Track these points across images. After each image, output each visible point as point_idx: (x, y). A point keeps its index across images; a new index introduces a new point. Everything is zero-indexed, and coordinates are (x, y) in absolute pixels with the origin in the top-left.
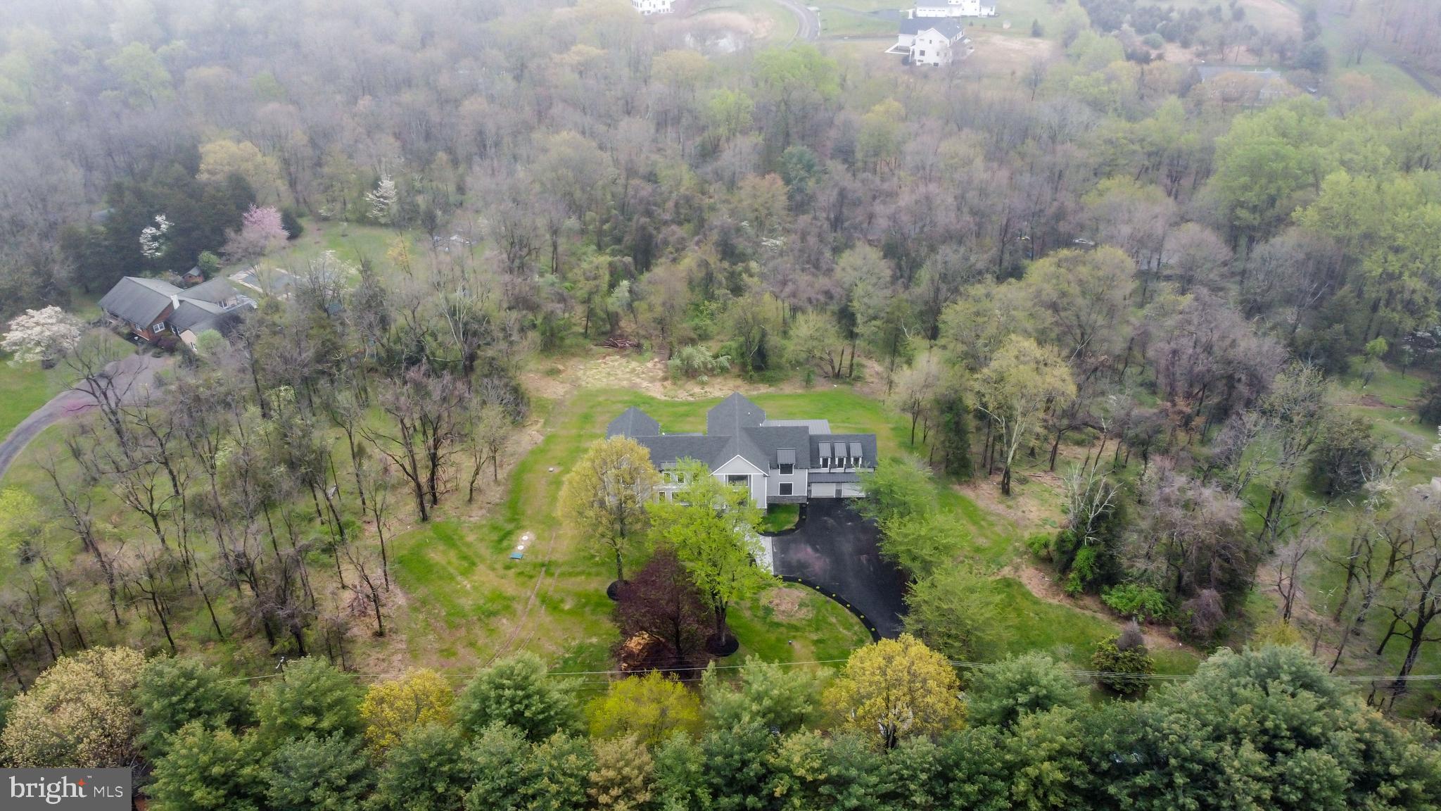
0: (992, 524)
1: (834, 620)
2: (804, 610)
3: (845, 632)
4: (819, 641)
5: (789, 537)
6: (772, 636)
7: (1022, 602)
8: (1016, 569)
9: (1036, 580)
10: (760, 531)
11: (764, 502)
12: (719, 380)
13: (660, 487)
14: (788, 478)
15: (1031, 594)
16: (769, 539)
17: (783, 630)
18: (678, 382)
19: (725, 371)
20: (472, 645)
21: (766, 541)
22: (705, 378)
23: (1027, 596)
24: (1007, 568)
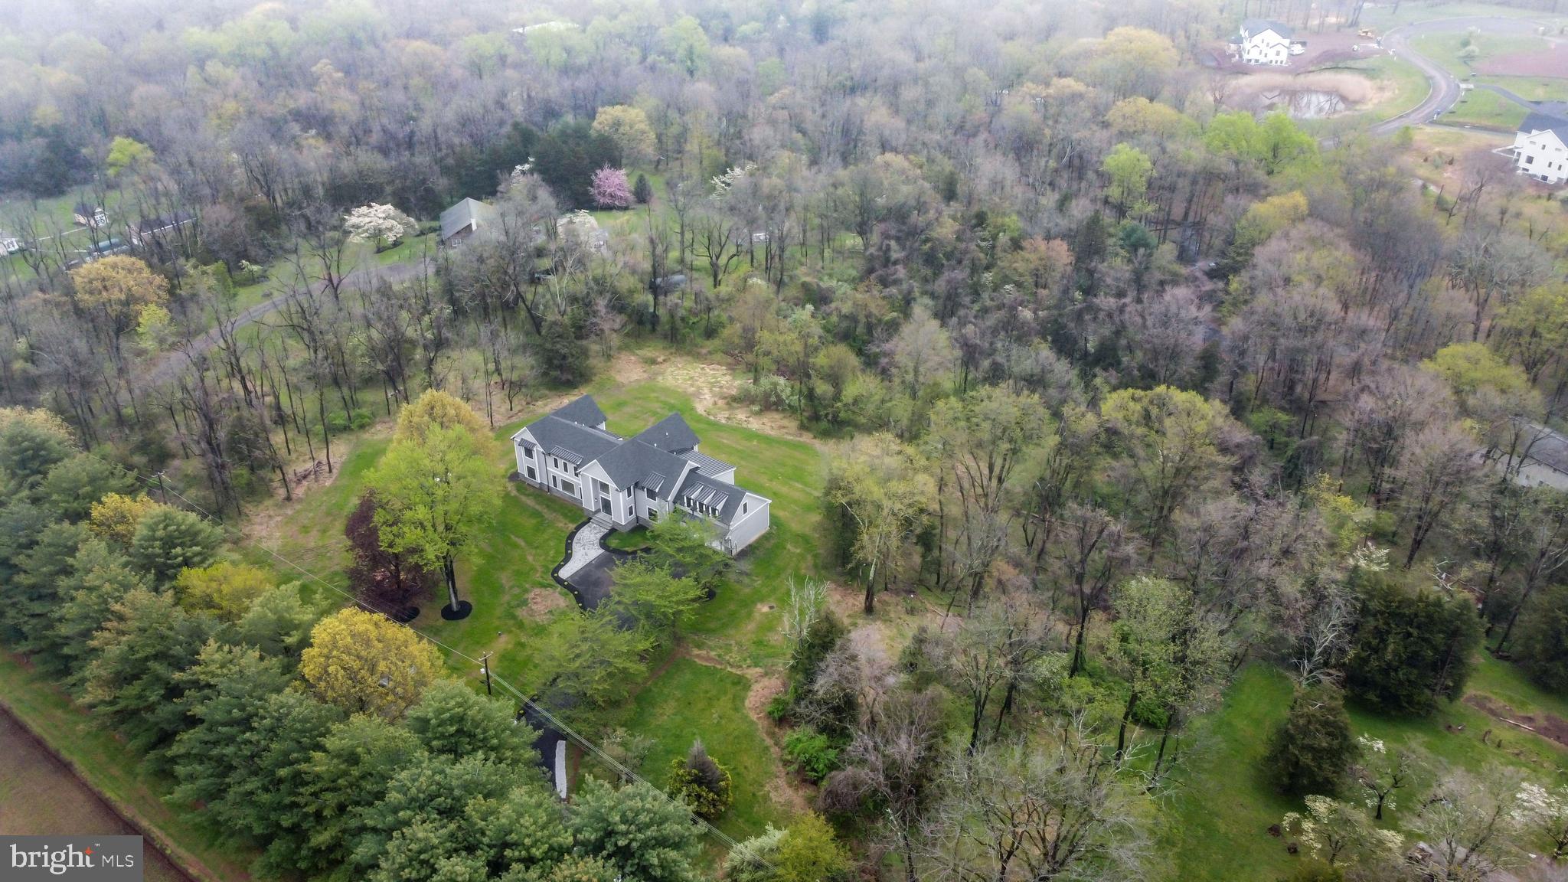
2: (547, 616)
6: (497, 623)
7: (724, 703)
8: (766, 674)
9: (766, 692)
10: (604, 542)
11: (621, 517)
12: (777, 416)
13: (552, 469)
14: (654, 504)
15: (743, 701)
16: (601, 551)
17: (512, 622)
18: (735, 405)
19: (792, 410)
20: (324, 531)
21: (596, 552)
22: (756, 408)
23: (737, 701)
24: (758, 670)
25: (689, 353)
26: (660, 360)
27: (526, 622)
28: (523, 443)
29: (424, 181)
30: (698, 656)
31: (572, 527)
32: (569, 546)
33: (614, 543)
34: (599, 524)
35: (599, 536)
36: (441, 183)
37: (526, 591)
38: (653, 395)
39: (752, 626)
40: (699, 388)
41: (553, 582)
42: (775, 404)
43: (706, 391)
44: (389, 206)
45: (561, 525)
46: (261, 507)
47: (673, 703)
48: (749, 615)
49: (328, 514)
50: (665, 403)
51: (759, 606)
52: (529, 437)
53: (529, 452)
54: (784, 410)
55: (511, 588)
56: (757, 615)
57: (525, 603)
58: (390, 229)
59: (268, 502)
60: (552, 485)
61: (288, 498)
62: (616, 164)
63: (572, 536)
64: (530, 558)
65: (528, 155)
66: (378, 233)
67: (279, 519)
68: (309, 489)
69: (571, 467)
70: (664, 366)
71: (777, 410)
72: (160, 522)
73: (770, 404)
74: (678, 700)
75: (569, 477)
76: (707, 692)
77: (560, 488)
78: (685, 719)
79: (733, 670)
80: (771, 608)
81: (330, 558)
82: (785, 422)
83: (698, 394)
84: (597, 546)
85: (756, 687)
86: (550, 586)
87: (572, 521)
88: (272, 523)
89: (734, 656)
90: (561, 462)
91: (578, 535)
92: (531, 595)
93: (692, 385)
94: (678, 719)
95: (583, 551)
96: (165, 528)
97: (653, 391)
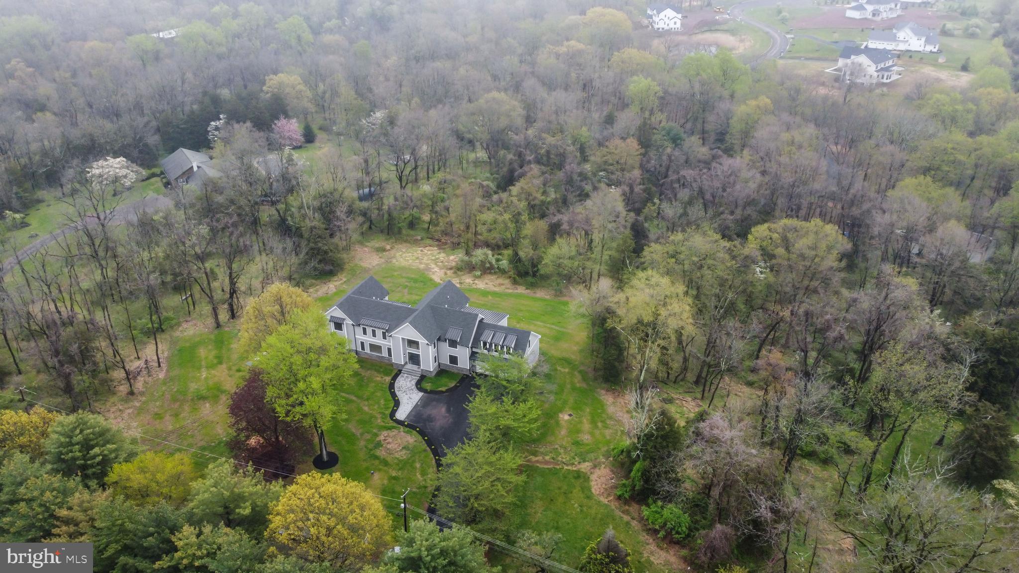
0: (606, 427)
1: (418, 465)
2: (404, 452)
3: (419, 476)
4: (395, 478)
5: (437, 396)
6: (365, 465)
7: (577, 493)
8: (595, 467)
9: (603, 479)
10: (419, 386)
11: (429, 364)
12: (493, 277)
13: (360, 337)
14: (454, 352)
15: (589, 489)
16: (421, 394)
17: (377, 462)
18: (459, 273)
19: (502, 272)
20: (176, 415)
21: (417, 396)
22: (478, 273)
23: (586, 489)
24: (587, 464)
25: (406, 241)
26: (388, 247)
27: (389, 459)
28: (333, 319)
29: (141, 139)
30: (537, 462)
31: (388, 379)
32: (394, 395)
33: (428, 386)
34: (409, 373)
35: (414, 382)
36: (153, 140)
37: (376, 435)
38: (396, 274)
39: (563, 432)
40: (427, 264)
41: (395, 424)
42: (489, 268)
43: (433, 266)
44: (122, 158)
45: (378, 379)
46: (108, 404)
47: (539, 503)
48: (557, 423)
49: (175, 400)
50: (408, 278)
51: (561, 415)
52: (339, 314)
53: (338, 326)
54: (495, 273)
55: (362, 434)
56: (563, 423)
57: (379, 445)
58: (125, 177)
59: (113, 399)
60: (360, 349)
61: (131, 393)
62: (287, 116)
63: (392, 386)
64: (366, 408)
65: (219, 113)
66: (116, 179)
67: (130, 411)
68: (145, 382)
69: (379, 333)
70: (393, 252)
71: (490, 273)
72: (75, 428)
73: (487, 269)
74: (541, 499)
75: (378, 341)
76: (559, 488)
77: (367, 350)
78: (555, 513)
79: (570, 468)
80: (570, 415)
81: (192, 436)
82: (500, 281)
83: (428, 269)
84: (416, 391)
85: (593, 477)
86: (394, 428)
87: (387, 374)
88: (125, 415)
89: (565, 458)
90: (369, 330)
91: (396, 385)
92: (382, 438)
93: (421, 263)
94: (550, 514)
95: (407, 397)
96: (81, 431)
97: (395, 271)
